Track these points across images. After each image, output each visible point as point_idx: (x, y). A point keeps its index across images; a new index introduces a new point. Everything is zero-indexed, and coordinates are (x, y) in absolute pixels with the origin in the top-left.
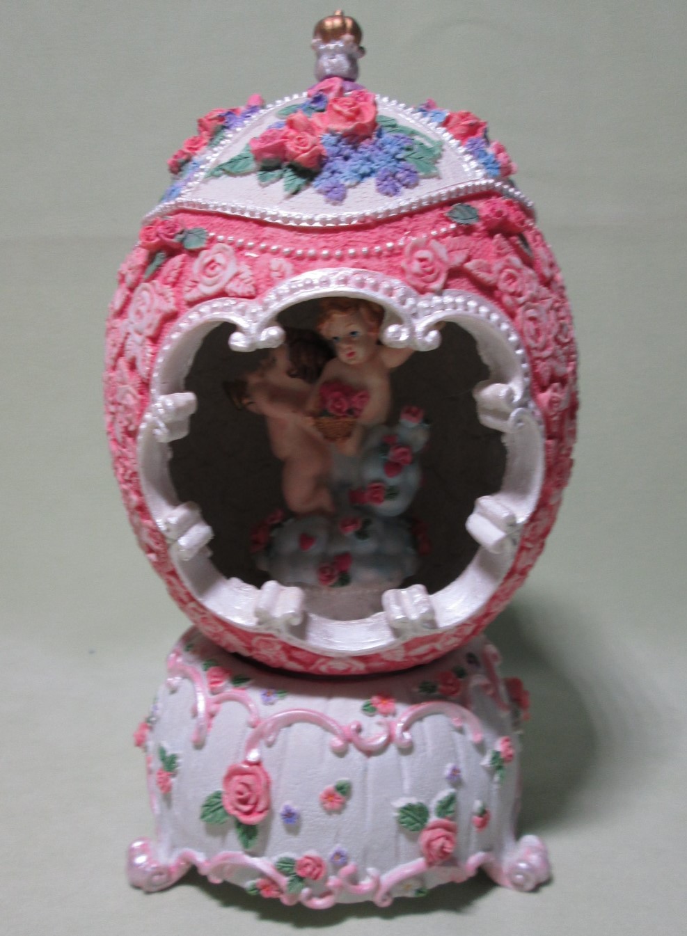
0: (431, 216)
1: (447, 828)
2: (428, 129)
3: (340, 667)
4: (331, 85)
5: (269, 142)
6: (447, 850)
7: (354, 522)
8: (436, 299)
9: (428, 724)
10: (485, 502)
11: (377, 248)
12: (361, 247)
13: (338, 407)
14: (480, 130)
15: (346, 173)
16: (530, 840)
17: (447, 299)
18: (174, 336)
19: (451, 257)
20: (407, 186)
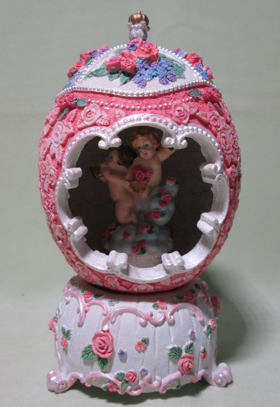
0: (182, 94)
1: (189, 358)
2: (179, 59)
3: (143, 288)
4: (138, 40)
5: (114, 62)
6: (190, 367)
7: (147, 227)
8: (185, 127)
9: (181, 312)
10: (205, 215)
11: (160, 106)
12: (154, 105)
13: (140, 176)
14: (200, 60)
15: (146, 75)
16: (223, 365)
17: (190, 127)
18: (73, 143)
19: (190, 110)
20: (171, 81)
